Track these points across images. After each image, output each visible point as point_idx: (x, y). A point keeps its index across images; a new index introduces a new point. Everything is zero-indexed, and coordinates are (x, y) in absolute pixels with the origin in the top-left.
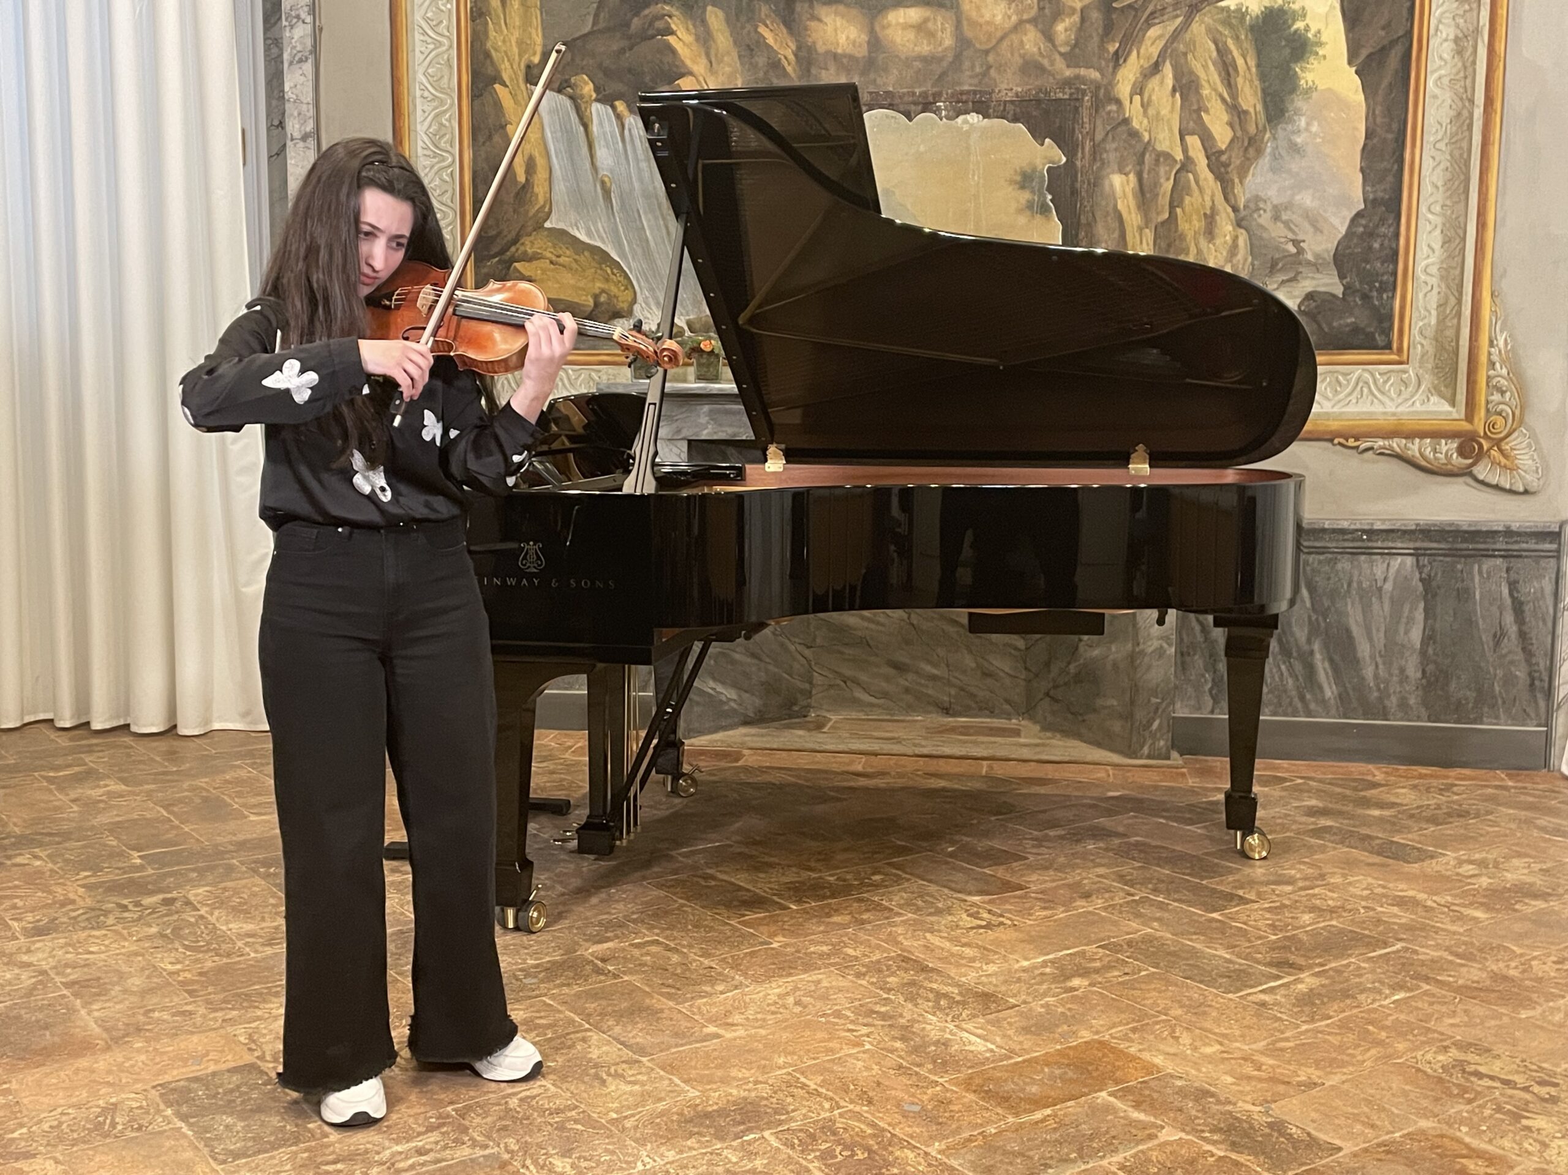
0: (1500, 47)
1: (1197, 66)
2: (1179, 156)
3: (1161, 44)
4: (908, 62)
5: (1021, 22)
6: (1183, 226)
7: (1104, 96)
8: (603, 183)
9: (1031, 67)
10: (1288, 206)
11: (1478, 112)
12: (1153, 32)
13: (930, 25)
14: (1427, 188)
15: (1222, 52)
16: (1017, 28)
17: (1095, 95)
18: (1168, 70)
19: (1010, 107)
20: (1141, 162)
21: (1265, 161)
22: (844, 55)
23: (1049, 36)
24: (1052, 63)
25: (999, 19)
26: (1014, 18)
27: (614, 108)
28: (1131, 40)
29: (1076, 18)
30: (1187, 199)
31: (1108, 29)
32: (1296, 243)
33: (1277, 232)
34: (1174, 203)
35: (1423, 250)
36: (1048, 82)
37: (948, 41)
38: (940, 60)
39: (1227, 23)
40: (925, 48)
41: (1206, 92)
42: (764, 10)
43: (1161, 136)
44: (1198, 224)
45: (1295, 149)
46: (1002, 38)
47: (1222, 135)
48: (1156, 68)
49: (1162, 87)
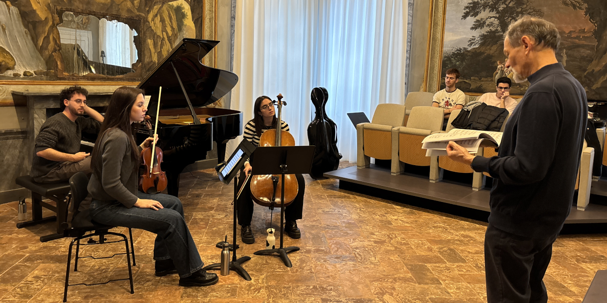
0: (216, 22)
1: (164, 16)
2: (162, 37)
3: (157, 10)
4: (99, 4)
6: (163, 53)
7: (146, 21)
8: (2, 26)
9: (129, 11)
12: (155, 7)
15: (169, 14)
17: (144, 20)
18: (159, 16)
19: (125, 20)
20: (154, 37)
23: (133, 4)
24: (134, 10)
27: (6, 3)
28: (151, 8)
30: (164, 47)
31: (146, 4)
34: (161, 47)
36: (133, 15)
38: (107, 5)
39: (170, 7)
40: (103, 1)
41: (166, 23)
43: (158, 32)
44: (166, 53)
46: (122, 2)
47: (170, 33)
48: (156, 15)
49: (158, 19)
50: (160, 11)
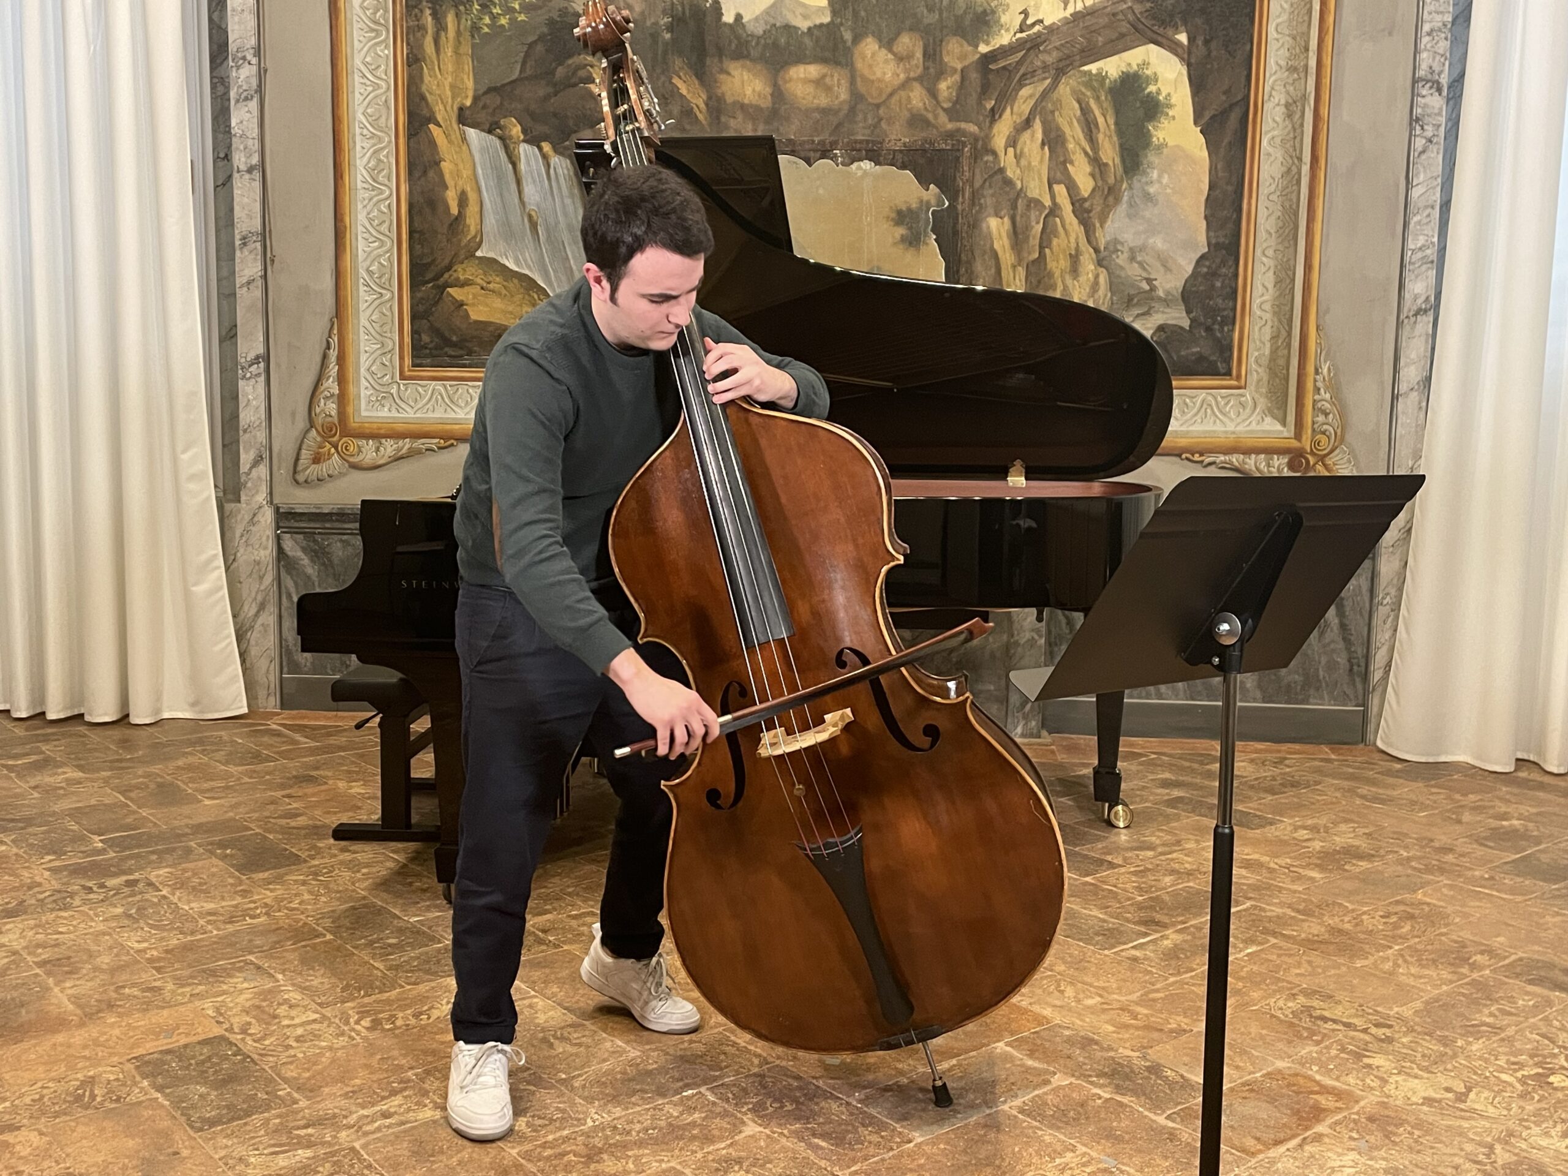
0: (1324, 112)
1: (1062, 122)
2: (1048, 202)
3: (1032, 102)
4: (807, 112)
5: (908, 80)
6: (1051, 265)
7: (982, 148)
8: (530, 217)
9: (917, 120)
10: (1143, 249)
11: (1306, 169)
12: (1025, 92)
13: (828, 80)
14: (1262, 235)
15: (1085, 111)
16: (905, 85)
17: (974, 148)
18: (1038, 126)
19: (899, 156)
20: (1014, 207)
21: (1122, 208)
22: (751, 105)
23: (933, 93)
24: (936, 117)
25: (888, 76)
26: (902, 76)
27: (540, 149)
28: (1005, 98)
29: (957, 77)
30: (1055, 242)
31: (985, 89)
32: (1149, 281)
33: (1133, 271)
34: (1045, 243)
35: (1258, 289)
36: (933, 135)
37: (844, 96)
38: (836, 112)
39: (1088, 85)
40: (823, 101)
41: (1071, 146)
42: (678, 62)
43: (1032, 185)
44: (1064, 263)
45: (1148, 198)
46: (891, 95)
47: (1085, 184)
48: (1028, 123)
49: (1033, 140)
50: (1042, 109)
